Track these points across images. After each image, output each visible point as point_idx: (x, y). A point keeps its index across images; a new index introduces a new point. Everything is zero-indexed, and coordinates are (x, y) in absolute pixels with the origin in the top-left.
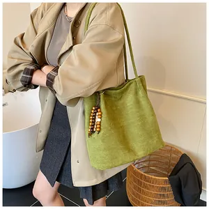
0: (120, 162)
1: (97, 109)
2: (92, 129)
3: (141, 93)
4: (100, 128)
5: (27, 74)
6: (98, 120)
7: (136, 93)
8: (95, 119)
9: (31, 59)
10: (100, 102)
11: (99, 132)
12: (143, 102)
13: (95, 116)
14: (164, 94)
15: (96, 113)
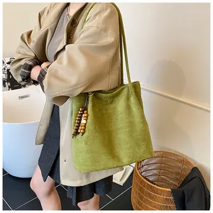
0: (102, 167)
1: (83, 111)
2: (77, 130)
3: (133, 99)
4: (84, 130)
5: (25, 69)
6: (83, 121)
7: (128, 99)
8: (80, 120)
9: (34, 55)
10: (87, 103)
11: (83, 133)
12: (135, 109)
13: (81, 117)
14: (181, 102)
15: (82, 114)
